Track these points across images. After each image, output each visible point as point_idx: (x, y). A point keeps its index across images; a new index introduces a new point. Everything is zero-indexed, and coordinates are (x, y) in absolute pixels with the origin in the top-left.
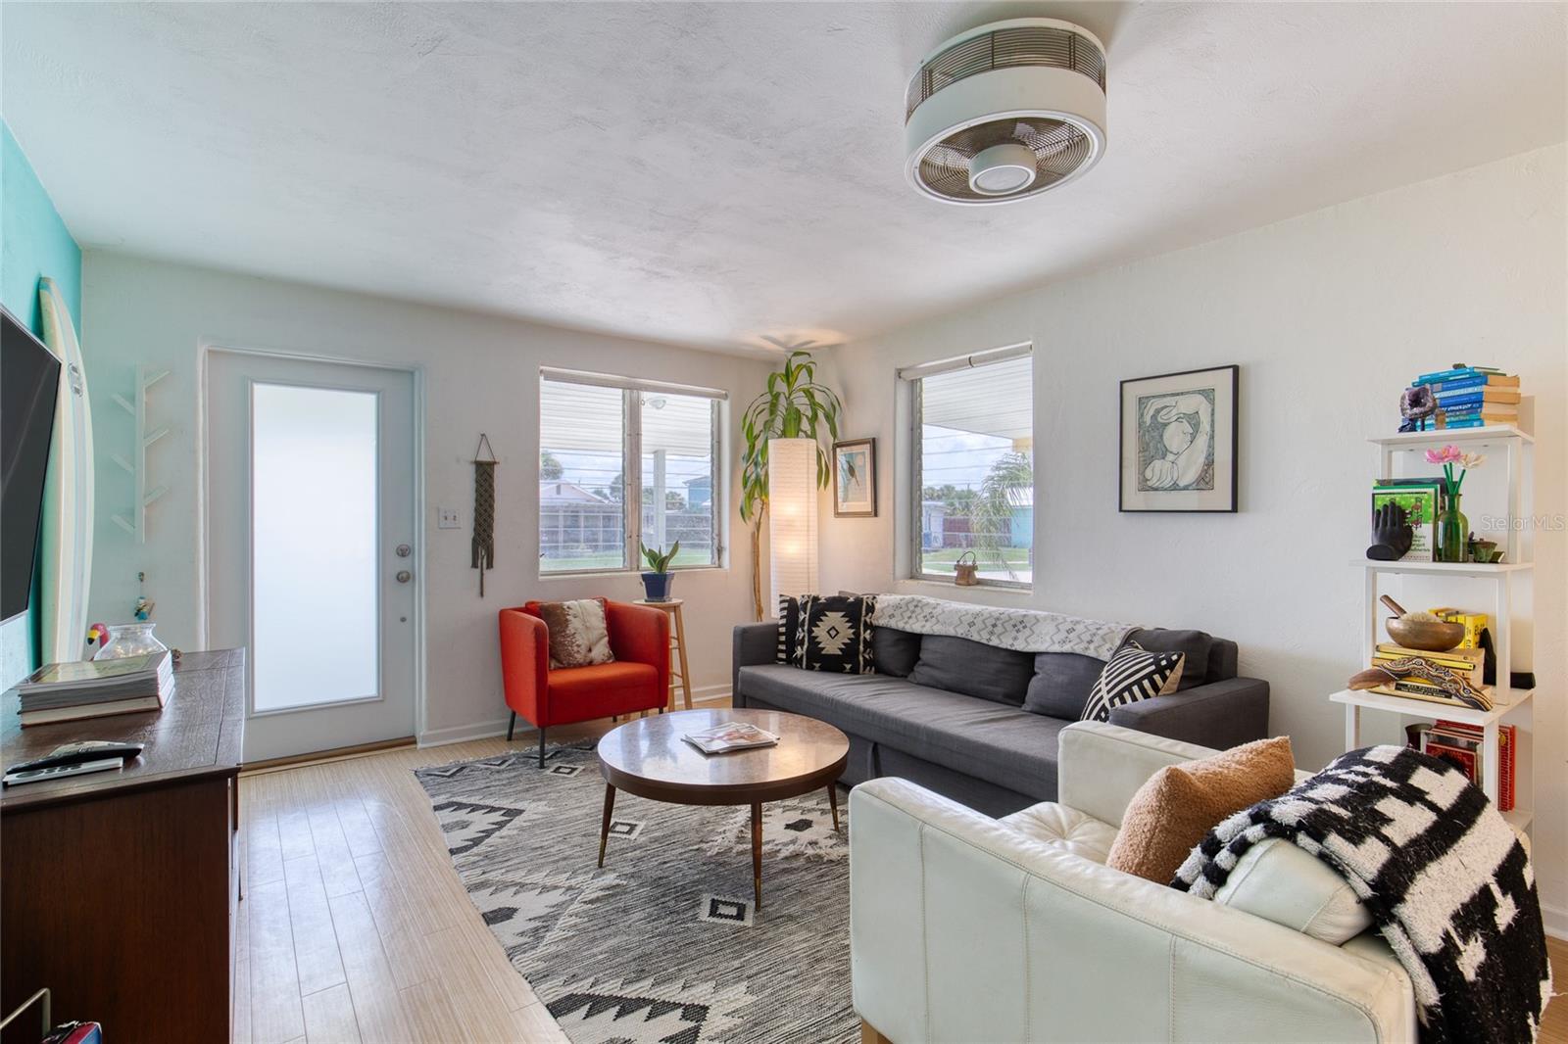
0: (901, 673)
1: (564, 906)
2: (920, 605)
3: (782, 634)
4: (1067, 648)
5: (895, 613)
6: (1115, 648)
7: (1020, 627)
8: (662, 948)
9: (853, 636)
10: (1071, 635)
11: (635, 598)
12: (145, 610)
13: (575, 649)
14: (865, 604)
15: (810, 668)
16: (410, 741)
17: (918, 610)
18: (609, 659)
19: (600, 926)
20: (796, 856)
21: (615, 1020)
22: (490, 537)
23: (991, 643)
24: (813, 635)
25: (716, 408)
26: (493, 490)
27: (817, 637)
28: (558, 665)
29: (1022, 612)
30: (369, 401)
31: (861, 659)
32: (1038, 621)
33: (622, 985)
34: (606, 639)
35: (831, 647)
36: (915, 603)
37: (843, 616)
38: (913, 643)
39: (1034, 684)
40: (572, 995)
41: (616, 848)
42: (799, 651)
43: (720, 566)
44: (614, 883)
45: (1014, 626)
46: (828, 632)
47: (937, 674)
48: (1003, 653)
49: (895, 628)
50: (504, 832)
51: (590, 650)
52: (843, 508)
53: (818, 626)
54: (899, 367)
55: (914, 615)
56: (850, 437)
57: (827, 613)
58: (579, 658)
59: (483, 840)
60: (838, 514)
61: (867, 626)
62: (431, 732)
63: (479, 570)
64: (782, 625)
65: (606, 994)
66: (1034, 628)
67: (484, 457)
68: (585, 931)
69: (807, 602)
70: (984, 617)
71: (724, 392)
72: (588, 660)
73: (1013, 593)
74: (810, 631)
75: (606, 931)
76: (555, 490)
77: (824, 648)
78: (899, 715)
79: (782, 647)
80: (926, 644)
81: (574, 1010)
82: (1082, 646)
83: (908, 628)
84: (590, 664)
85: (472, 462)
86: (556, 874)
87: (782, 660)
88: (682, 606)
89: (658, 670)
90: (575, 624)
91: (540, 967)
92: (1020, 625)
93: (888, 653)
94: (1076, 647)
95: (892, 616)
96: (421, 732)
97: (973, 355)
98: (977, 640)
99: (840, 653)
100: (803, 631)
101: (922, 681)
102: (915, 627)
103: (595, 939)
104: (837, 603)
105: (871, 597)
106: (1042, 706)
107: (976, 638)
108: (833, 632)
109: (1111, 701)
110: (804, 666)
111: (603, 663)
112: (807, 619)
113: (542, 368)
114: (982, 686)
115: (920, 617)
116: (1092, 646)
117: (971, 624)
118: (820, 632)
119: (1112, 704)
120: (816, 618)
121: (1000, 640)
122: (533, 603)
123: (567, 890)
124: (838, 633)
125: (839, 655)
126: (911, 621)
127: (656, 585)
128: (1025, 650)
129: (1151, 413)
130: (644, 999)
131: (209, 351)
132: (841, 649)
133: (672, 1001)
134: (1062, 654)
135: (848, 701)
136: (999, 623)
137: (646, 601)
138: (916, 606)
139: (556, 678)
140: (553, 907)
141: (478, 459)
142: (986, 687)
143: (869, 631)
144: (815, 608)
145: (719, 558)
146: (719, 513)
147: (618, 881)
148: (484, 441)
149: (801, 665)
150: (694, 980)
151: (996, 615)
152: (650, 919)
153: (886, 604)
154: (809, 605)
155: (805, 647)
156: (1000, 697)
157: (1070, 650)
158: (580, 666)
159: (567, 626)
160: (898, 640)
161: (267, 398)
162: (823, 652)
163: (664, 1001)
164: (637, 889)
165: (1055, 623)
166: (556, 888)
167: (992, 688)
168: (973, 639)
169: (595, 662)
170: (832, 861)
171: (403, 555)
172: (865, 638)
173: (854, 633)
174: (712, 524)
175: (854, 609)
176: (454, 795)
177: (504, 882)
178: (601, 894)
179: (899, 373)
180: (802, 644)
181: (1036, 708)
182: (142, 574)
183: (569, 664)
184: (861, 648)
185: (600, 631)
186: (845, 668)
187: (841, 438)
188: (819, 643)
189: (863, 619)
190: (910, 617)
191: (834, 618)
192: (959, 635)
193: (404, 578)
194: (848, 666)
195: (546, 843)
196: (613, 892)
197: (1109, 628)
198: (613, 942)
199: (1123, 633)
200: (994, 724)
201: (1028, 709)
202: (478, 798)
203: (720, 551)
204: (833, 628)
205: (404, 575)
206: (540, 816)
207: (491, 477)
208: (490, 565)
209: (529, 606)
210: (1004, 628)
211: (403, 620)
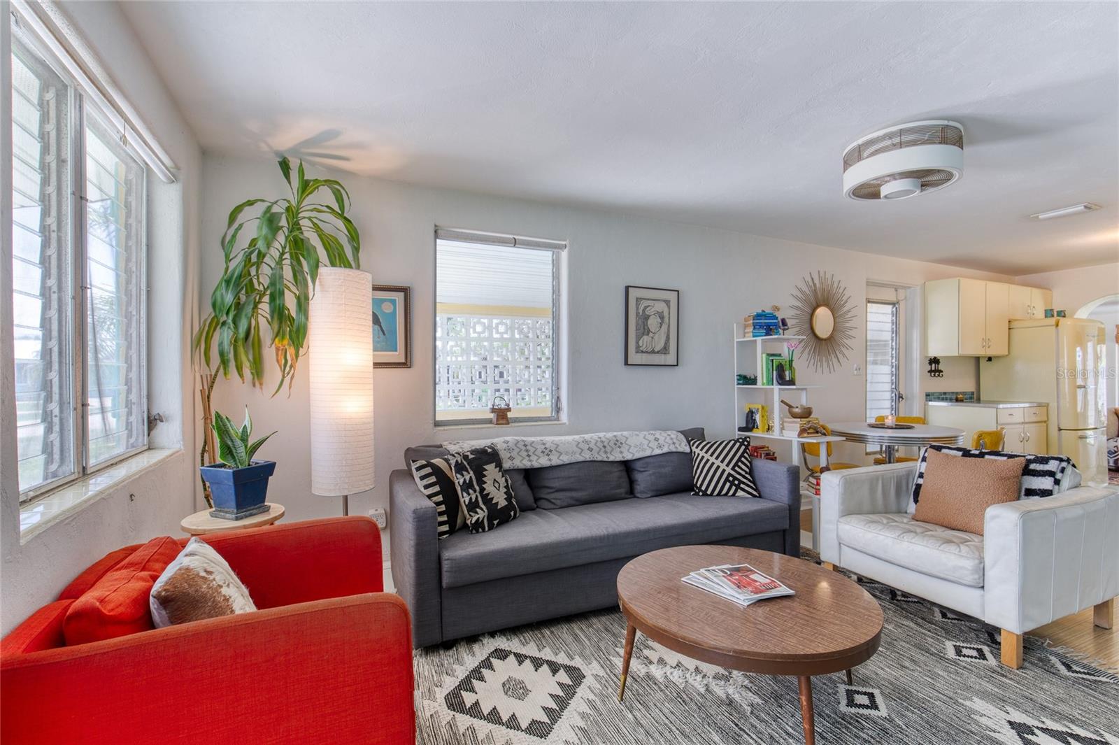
5: (512, 455)
9: (506, 484)
15: (492, 528)
24: (485, 492)
27: (488, 494)
32: (627, 438)
35: (501, 499)
37: (495, 467)
42: (480, 514)
45: (615, 444)
46: (494, 485)
54: (437, 224)
55: (531, 453)
57: (485, 467)
74: (481, 490)
77: (496, 504)
82: (672, 446)
87: (445, 533)
97: (517, 237)
99: (507, 503)
100: (475, 491)
109: (734, 469)
110: (485, 526)
112: (475, 479)
114: (613, 492)
118: (491, 487)
120: (480, 477)
121: (614, 455)
124: (498, 484)
125: (507, 505)
129: (642, 308)
132: (507, 499)
134: (664, 454)
145: (149, 435)
149: (482, 526)
154: (471, 458)
155: (481, 506)
162: (499, 507)
167: (618, 491)
173: (505, 481)
180: (477, 504)
188: (492, 499)
190: (528, 455)
191: (491, 471)
204: (494, 479)
210: (611, 447)
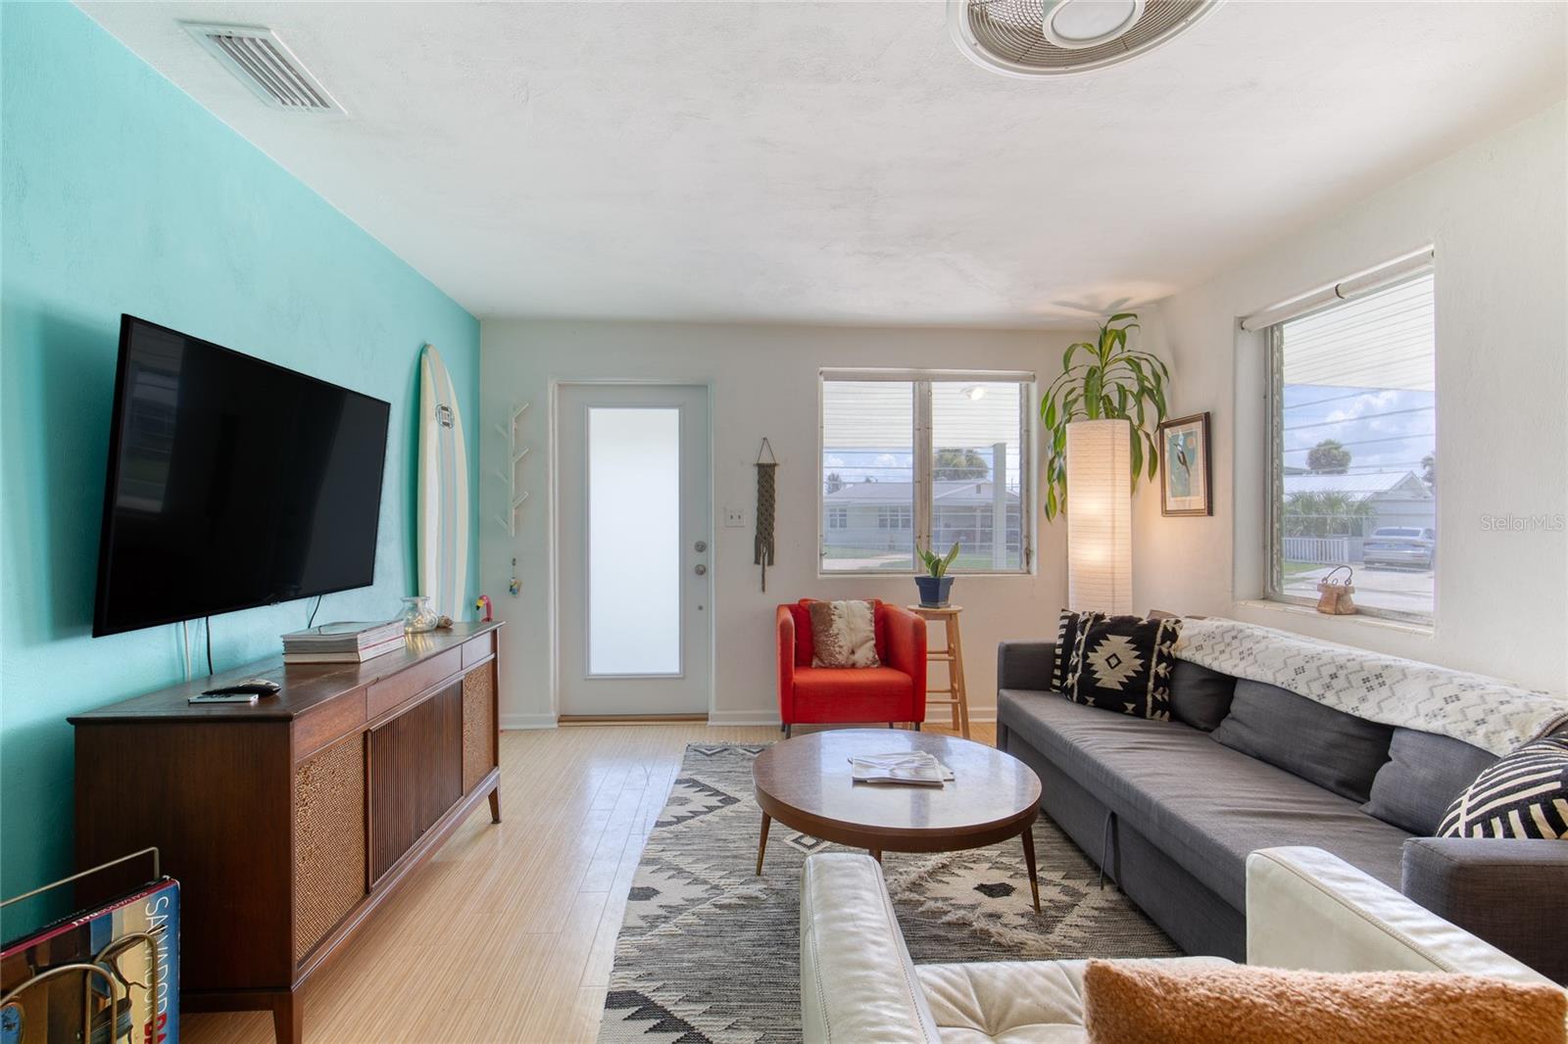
0: (1203, 725)
1: (696, 903)
2: (1240, 636)
3: (1058, 656)
4: (1436, 726)
5: (1205, 644)
6: (1524, 739)
7: (1374, 683)
8: (744, 978)
9: (1140, 669)
10: (1450, 708)
11: (907, 603)
12: (515, 587)
13: (837, 649)
14: (1161, 629)
15: (1082, 701)
16: (703, 718)
17: (1236, 643)
18: (874, 663)
19: (710, 934)
20: (963, 924)
21: (646, 1032)
22: (771, 535)
23: (1324, 702)
24: (1088, 661)
25: (1024, 393)
26: (774, 490)
27: (1092, 665)
28: (820, 664)
29: (1387, 659)
30: (672, 416)
31: (1149, 699)
32: (1405, 675)
33: (680, 1000)
34: (873, 642)
35: (1110, 679)
36: (1234, 633)
37: (1128, 642)
38: (1224, 686)
39: (1384, 775)
40: (634, 992)
41: (786, 860)
42: (1071, 679)
43: (1029, 572)
44: (755, 894)
45: (1366, 680)
46: (1107, 660)
47: (1245, 733)
48: (1344, 719)
49: (1201, 664)
50: (709, 817)
51: (853, 652)
52: (1171, 505)
53: (1095, 651)
54: (1239, 315)
55: (1228, 650)
56: (1180, 415)
57: (1109, 636)
58: (841, 659)
59: (685, 820)
60: (1166, 513)
61: (1161, 658)
62: (718, 713)
63: (761, 566)
64: (1060, 646)
65: (659, 1003)
66: (1396, 688)
67: (766, 460)
68: (693, 934)
69: (1088, 620)
70: (1320, 662)
71: (1032, 373)
72: (851, 662)
73: (1404, 631)
74: (1085, 657)
75: (710, 941)
76: (975, 490)
77: (1100, 679)
78: (1134, 781)
79: (1058, 672)
80: (1240, 692)
81: (624, 1007)
82: (1464, 726)
83: (1216, 667)
84: (853, 666)
85: (754, 465)
86: (716, 870)
87: (1055, 687)
88: (959, 614)
89: (913, 681)
90: (838, 625)
91: (633, 954)
92: (1373, 680)
93: (1188, 696)
94: (1449, 727)
95: (1199, 648)
96: (712, 712)
97: (1342, 281)
98: (1303, 694)
99: (1120, 688)
100: (1078, 655)
101: (1226, 741)
102: (1227, 666)
103: (695, 944)
104: (1123, 626)
105: (1173, 620)
106: (1387, 809)
107: (1302, 691)
108: (1114, 663)
109: (1469, 826)
110: (1075, 698)
111: (867, 667)
112: (1083, 641)
113: (821, 369)
115: (1236, 653)
116: (1481, 730)
117: (1299, 671)
118: (1097, 659)
119: (1469, 833)
120: (1093, 643)
121: (1339, 698)
122: (806, 600)
123: (712, 888)
124: (1120, 662)
125: (1118, 690)
126: (1223, 657)
127: (933, 589)
128: (1376, 719)
130: (686, 1023)
131: (559, 385)
132: (1121, 683)
133: (706, 1037)
135: (1086, 750)
136: (1342, 674)
137: (920, 606)
138: (1234, 638)
139: (801, 677)
140: (687, 901)
141: (761, 462)
142: (1314, 766)
143: (1164, 665)
144: (1095, 628)
145: (1028, 563)
146: (1028, 512)
147: (758, 894)
148: (766, 443)
149: (1072, 697)
150: (745, 1023)
151: (1341, 660)
152: (759, 943)
153: (1196, 631)
154: (1090, 623)
155: (1077, 675)
156: (1331, 784)
157: (1440, 731)
158: (842, 667)
159: (831, 626)
160: (1205, 680)
161: (598, 417)
162: (1098, 685)
163: (700, 1034)
164: (772, 908)
165: (1431, 683)
166: (705, 882)
167: (1321, 768)
168: (1297, 691)
169: (858, 665)
170: (1000, 945)
171: (701, 551)
172: (1157, 673)
173: (1141, 665)
174: (1021, 525)
175: (1147, 635)
176: (700, 772)
177: (670, 864)
178: (734, 901)
179: (1240, 324)
180: (1075, 671)
181: (1381, 812)
182: (514, 560)
183: (831, 664)
184: (1151, 685)
185: (865, 634)
186: (1126, 709)
187: (1171, 415)
188: (1095, 672)
189: (1156, 648)
190: (1222, 652)
191: (1118, 643)
192: (1278, 684)
193: (701, 571)
194: (1130, 706)
195: (733, 837)
196: (750, 902)
197: (1526, 704)
198: (707, 954)
199: (1553, 715)
200: (1264, 820)
201: (1370, 811)
202: (713, 779)
203: (1028, 554)
204: (1115, 655)
205: (701, 569)
206: (748, 810)
207: (772, 479)
208: (771, 563)
209: (802, 604)
210: (1350, 682)
211: (701, 608)
